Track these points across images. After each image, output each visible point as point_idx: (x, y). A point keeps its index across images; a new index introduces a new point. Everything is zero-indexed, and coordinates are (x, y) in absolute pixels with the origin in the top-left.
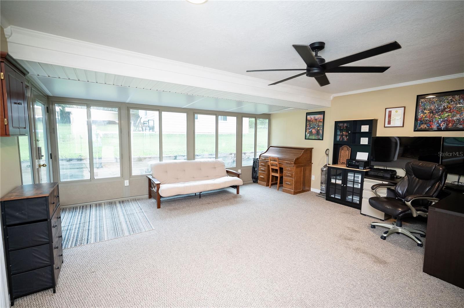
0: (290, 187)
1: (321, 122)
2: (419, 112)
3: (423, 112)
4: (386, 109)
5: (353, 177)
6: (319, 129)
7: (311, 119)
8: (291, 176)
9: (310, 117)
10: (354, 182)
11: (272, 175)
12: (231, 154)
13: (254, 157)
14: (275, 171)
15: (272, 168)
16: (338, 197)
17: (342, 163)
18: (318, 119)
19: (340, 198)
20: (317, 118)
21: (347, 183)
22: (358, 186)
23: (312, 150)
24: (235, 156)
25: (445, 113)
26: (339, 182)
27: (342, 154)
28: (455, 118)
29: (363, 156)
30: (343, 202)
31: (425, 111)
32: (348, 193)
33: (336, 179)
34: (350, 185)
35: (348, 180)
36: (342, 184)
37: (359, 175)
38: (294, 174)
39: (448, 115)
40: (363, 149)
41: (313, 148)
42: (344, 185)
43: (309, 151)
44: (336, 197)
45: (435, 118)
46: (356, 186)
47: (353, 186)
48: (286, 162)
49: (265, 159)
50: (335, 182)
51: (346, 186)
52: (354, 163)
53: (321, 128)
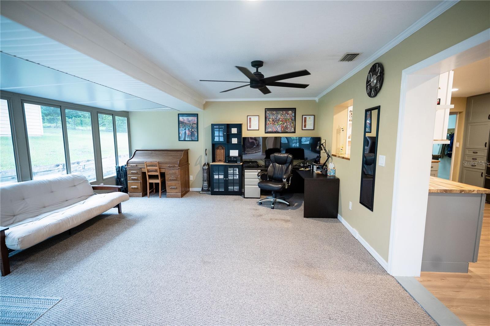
0: (176, 191)
1: (195, 124)
2: (267, 120)
3: (269, 121)
4: (248, 116)
5: (233, 171)
6: (193, 130)
7: (184, 120)
8: (175, 179)
9: (183, 118)
10: (234, 175)
11: (150, 182)
12: (58, 166)
13: (116, 166)
14: (156, 177)
15: (149, 174)
16: (222, 190)
17: (219, 160)
18: (192, 120)
19: (223, 190)
20: (190, 120)
21: (228, 176)
22: (236, 177)
23: (188, 151)
24: (63, 168)
25: (280, 121)
26: (221, 177)
27: (218, 153)
28: (284, 125)
29: (234, 153)
30: (227, 193)
31: (270, 120)
32: (229, 184)
33: (219, 175)
34: (230, 178)
35: (229, 174)
36: (224, 178)
37: (237, 168)
38: (179, 176)
39: (281, 123)
40: (234, 147)
41: (189, 149)
42: (226, 179)
43: (186, 152)
44: (220, 190)
45: (275, 124)
46: (235, 178)
47: (234, 178)
48: (169, 165)
49: (137, 166)
50: (218, 178)
51: (228, 179)
52: (232, 159)
53: (196, 130)
